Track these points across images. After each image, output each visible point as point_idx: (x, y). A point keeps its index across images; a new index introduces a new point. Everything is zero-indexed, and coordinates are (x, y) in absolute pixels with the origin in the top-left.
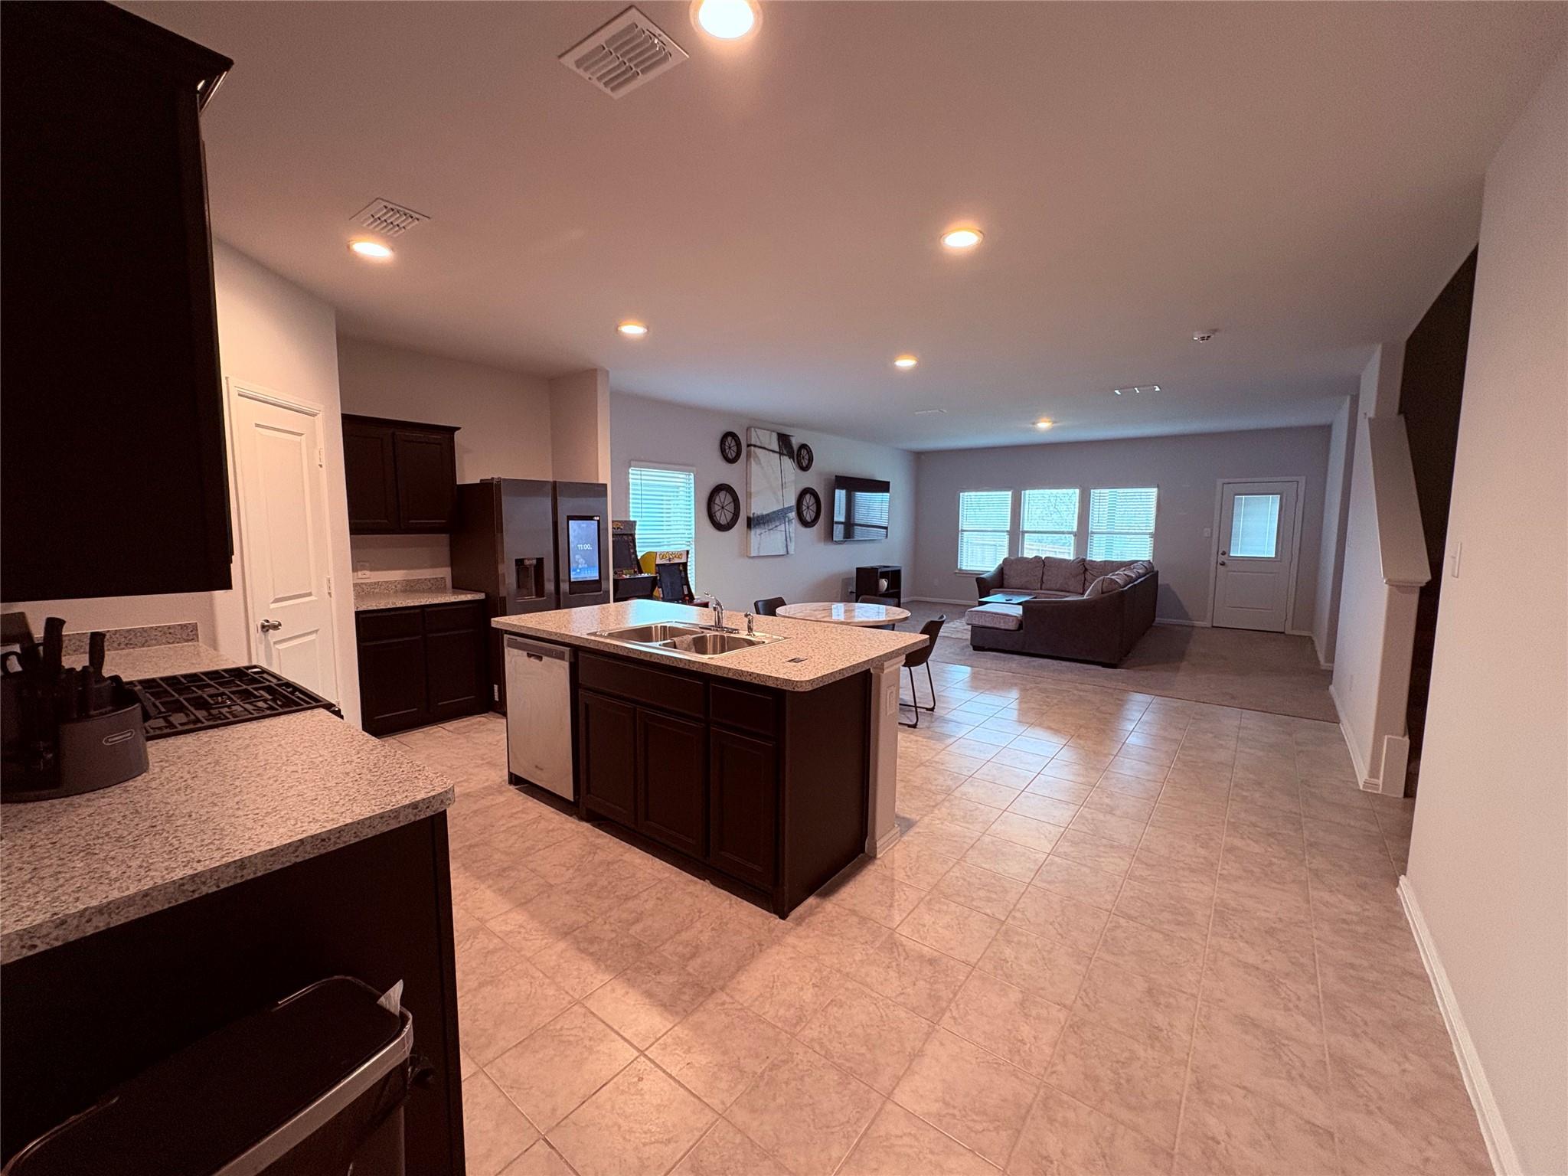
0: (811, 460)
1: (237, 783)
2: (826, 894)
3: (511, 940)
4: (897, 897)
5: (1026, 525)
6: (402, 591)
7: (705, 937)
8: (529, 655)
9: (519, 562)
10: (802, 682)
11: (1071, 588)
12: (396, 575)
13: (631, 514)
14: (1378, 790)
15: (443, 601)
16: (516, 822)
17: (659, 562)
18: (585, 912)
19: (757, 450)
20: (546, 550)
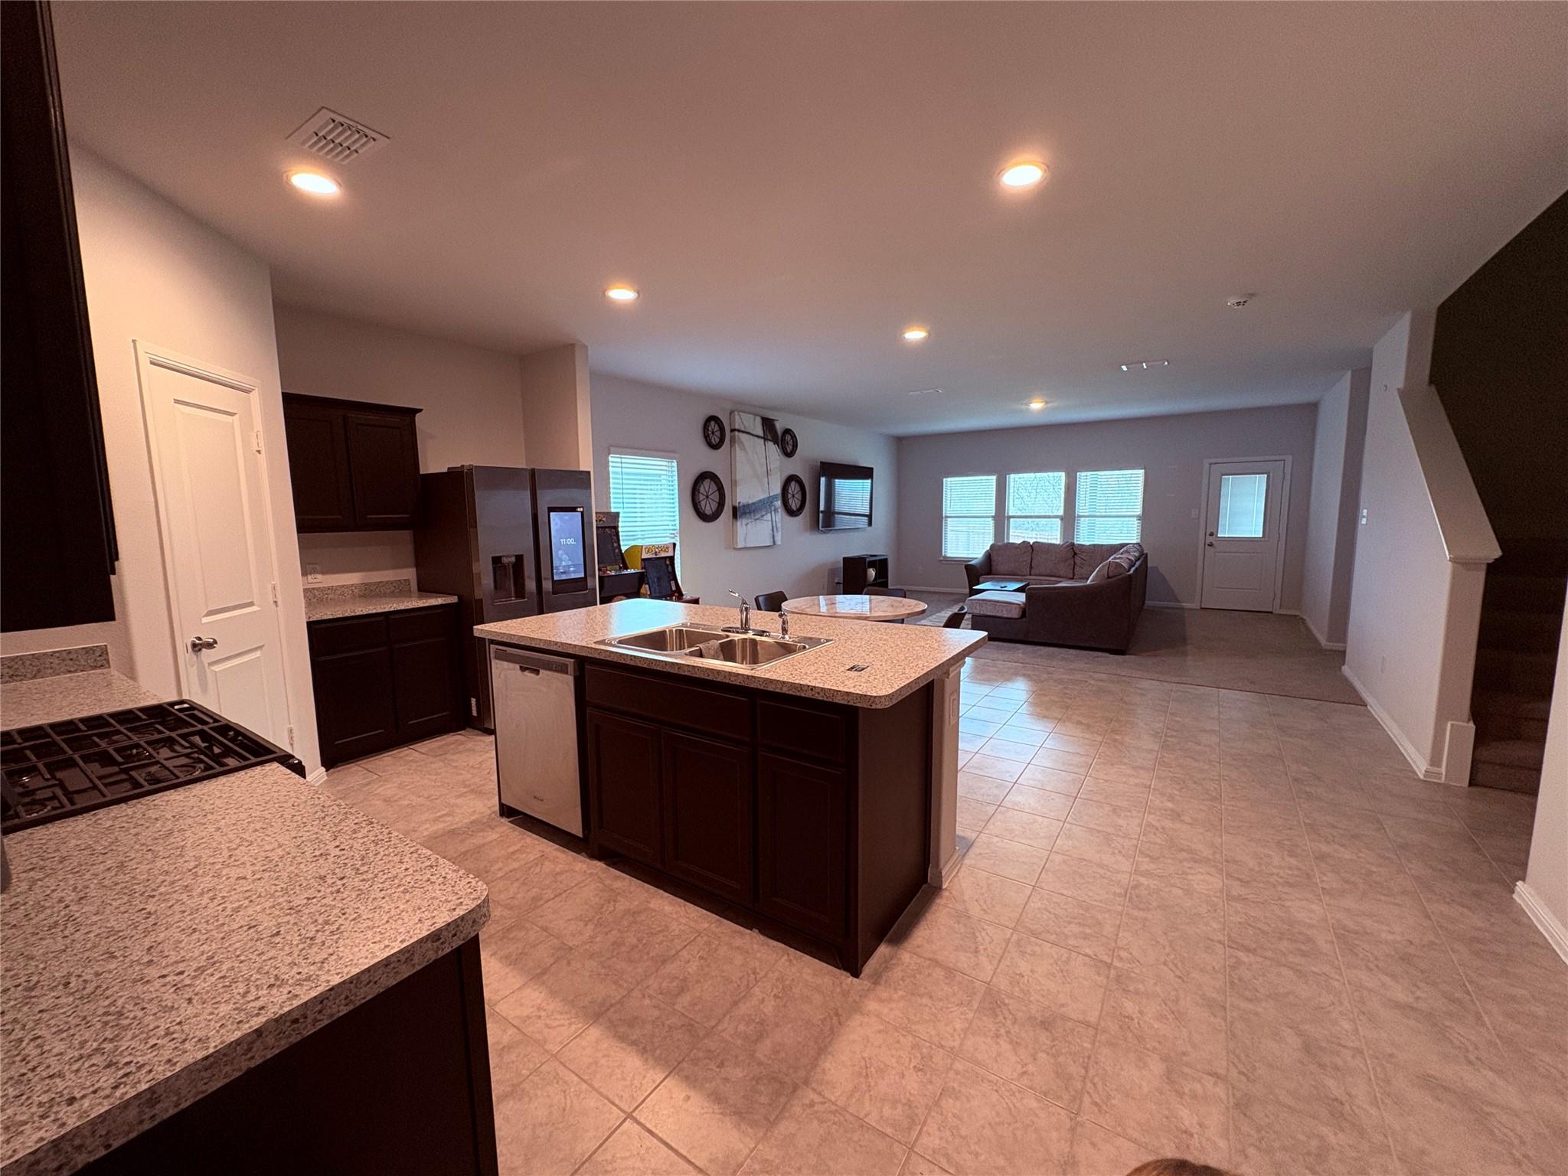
0: (795, 446)
1: (150, 907)
2: (899, 938)
3: (531, 1029)
4: (980, 939)
5: (1011, 510)
6: (360, 596)
7: (769, 1008)
8: (523, 669)
9: (497, 561)
10: (880, 697)
11: (1061, 573)
12: (352, 579)
13: (612, 505)
14: (1440, 778)
15: (411, 607)
16: (515, 865)
17: (645, 556)
18: (616, 983)
19: (741, 434)
20: (525, 546)
